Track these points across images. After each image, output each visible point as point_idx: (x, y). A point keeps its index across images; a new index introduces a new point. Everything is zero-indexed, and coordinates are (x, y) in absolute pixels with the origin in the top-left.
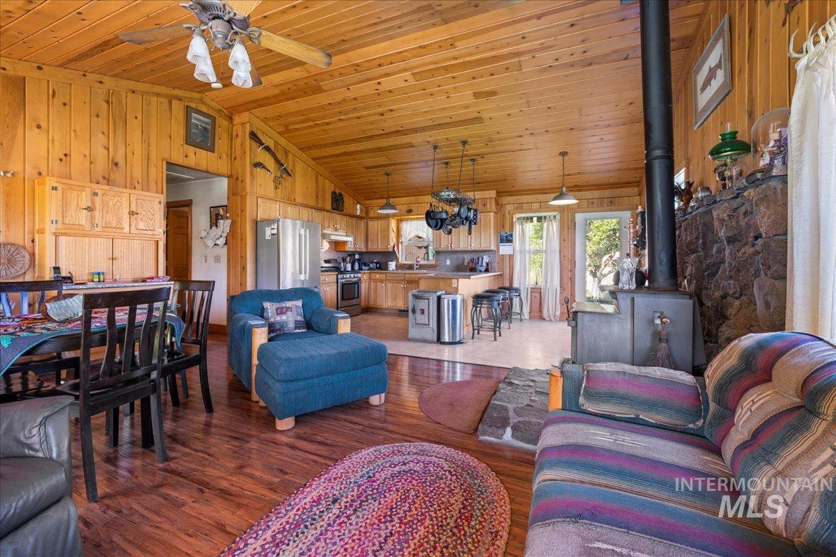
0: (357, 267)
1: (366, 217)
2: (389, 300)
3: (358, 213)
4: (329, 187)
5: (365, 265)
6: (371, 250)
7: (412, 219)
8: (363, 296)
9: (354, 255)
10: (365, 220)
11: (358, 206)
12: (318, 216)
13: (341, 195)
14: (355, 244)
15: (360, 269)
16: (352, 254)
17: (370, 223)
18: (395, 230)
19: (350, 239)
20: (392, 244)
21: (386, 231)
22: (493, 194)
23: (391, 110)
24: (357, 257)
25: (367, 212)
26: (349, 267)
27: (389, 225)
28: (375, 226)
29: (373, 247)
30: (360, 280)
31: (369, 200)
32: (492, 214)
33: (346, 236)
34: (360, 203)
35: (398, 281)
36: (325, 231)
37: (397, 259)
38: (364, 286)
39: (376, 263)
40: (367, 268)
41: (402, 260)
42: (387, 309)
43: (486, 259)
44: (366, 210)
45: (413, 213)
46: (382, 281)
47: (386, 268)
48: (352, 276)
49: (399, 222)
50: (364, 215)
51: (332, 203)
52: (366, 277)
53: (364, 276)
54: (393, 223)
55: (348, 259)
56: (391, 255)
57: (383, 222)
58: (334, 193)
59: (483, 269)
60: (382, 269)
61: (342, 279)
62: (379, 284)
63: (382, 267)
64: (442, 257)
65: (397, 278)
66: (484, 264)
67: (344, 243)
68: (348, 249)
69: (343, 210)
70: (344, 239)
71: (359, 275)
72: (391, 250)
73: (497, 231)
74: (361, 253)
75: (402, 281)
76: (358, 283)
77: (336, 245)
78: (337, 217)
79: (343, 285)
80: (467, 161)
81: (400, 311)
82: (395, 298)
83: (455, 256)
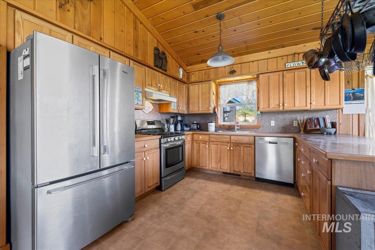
0: (179, 128)
1: (186, 82)
2: (213, 161)
3: (181, 77)
5: (187, 126)
6: (192, 112)
9: (177, 117)
10: (187, 85)
11: (181, 70)
13: (164, 53)
14: (178, 106)
15: (182, 130)
16: (175, 116)
17: (191, 87)
18: (215, 93)
19: (174, 100)
20: (213, 106)
24: (179, 118)
25: (188, 78)
26: (172, 129)
27: (210, 88)
28: (195, 89)
29: (194, 109)
30: (184, 142)
31: (191, 65)
33: (170, 96)
34: (182, 67)
35: (224, 143)
36: (146, 90)
37: (216, 122)
38: (187, 147)
39: (197, 124)
40: (188, 129)
41: (221, 122)
42: (211, 170)
44: (188, 74)
45: (236, 74)
46: (205, 142)
47: (206, 129)
48: (177, 138)
49: (218, 85)
50: (185, 80)
51: (155, 60)
52: (189, 138)
53: (187, 137)
54: (213, 87)
55: (172, 120)
56: (212, 116)
57: (204, 85)
58: (157, 49)
60: (202, 130)
61: (165, 143)
62: (202, 145)
63: (203, 128)
64: (265, 117)
65: (222, 140)
67: (168, 104)
68: (171, 111)
69: (166, 71)
70: (168, 99)
71: (183, 137)
72: (212, 111)
74: (182, 115)
75: (228, 143)
76: (182, 146)
77: (160, 105)
78: (160, 75)
79: (166, 150)
81: (224, 173)
82: (220, 161)
83: (281, 117)
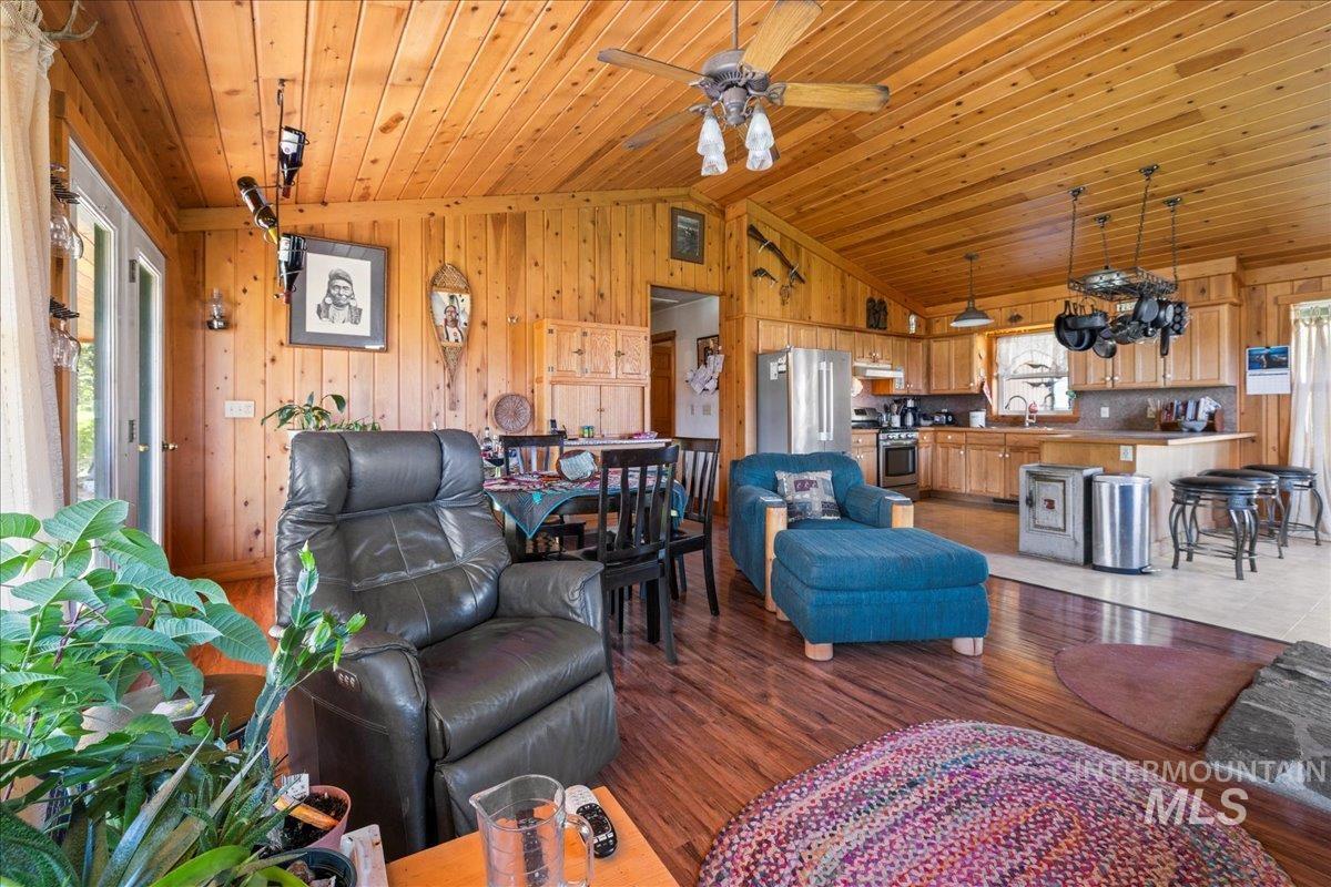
0: (910, 420)
1: (927, 334)
2: (974, 479)
3: (913, 329)
4: (863, 292)
5: (925, 417)
6: (937, 392)
7: (1019, 333)
8: (922, 472)
9: (905, 400)
10: (925, 341)
11: (913, 319)
12: (844, 340)
13: (882, 302)
14: (907, 383)
15: (916, 424)
16: (901, 400)
17: (935, 346)
18: (984, 354)
19: (900, 375)
20: (977, 380)
21: (968, 356)
22: (1229, 264)
23: (982, 144)
24: (910, 404)
25: (928, 328)
26: (896, 421)
27: (971, 347)
28: (941, 349)
29: (939, 387)
30: (917, 443)
31: (934, 305)
32: (1225, 310)
33: (892, 370)
34: (915, 314)
35: (992, 447)
36: (856, 364)
37: (988, 407)
38: (924, 454)
39: (947, 414)
40: (930, 423)
41: (997, 409)
42: (970, 495)
43: (1207, 405)
44: (927, 324)
45: (1022, 322)
46: (958, 446)
47: (967, 424)
48: (903, 435)
49: (991, 341)
50: (923, 333)
51: (868, 318)
52: (927, 438)
53: (924, 436)
54: (980, 344)
55: (895, 407)
56: (978, 400)
57: (959, 342)
58: (871, 300)
59: (1200, 426)
60: (957, 426)
61: (885, 440)
62: (952, 451)
63: (959, 421)
64: (1089, 402)
65: (991, 441)
66: (1202, 416)
67: (889, 381)
68: (894, 392)
69: (885, 328)
70: (889, 374)
71: (915, 435)
72: (975, 391)
73: (1238, 344)
74: (917, 398)
75: (1000, 446)
76: (913, 448)
77: (874, 385)
78: (876, 339)
79: (888, 450)
80: (1156, 206)
81: (995, 500)
82: (986, 478)
83: (1122, 400)
